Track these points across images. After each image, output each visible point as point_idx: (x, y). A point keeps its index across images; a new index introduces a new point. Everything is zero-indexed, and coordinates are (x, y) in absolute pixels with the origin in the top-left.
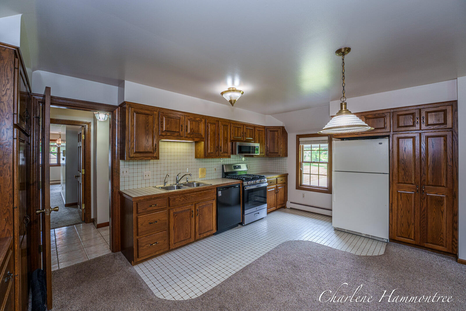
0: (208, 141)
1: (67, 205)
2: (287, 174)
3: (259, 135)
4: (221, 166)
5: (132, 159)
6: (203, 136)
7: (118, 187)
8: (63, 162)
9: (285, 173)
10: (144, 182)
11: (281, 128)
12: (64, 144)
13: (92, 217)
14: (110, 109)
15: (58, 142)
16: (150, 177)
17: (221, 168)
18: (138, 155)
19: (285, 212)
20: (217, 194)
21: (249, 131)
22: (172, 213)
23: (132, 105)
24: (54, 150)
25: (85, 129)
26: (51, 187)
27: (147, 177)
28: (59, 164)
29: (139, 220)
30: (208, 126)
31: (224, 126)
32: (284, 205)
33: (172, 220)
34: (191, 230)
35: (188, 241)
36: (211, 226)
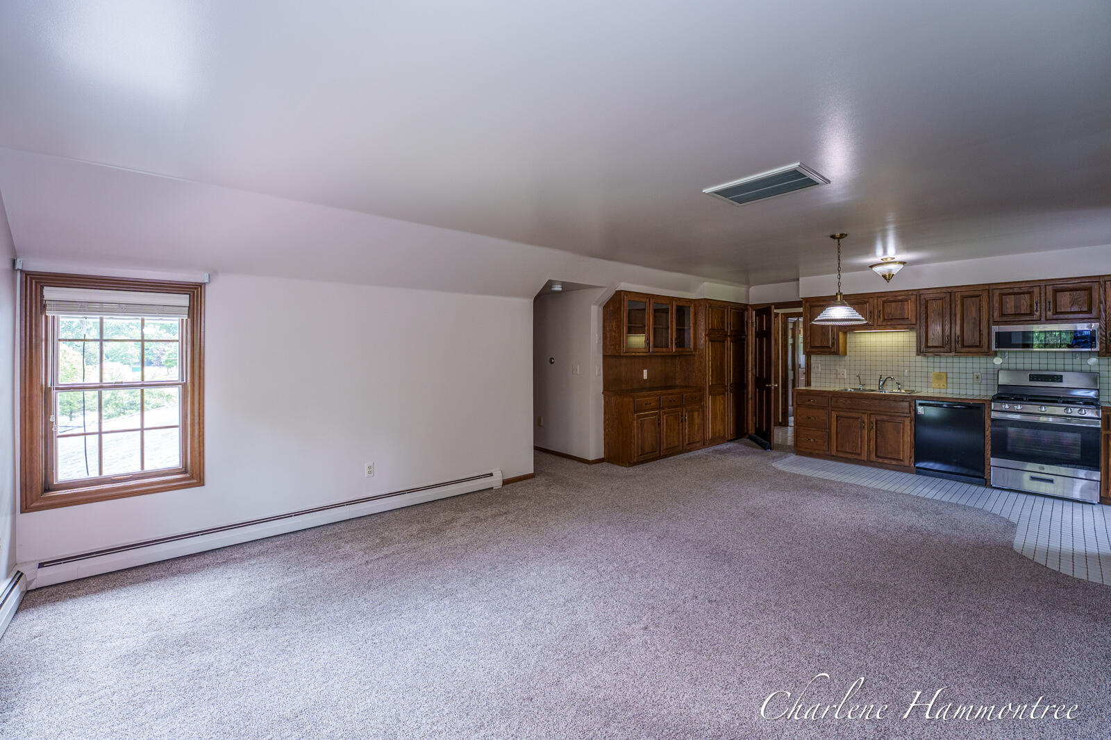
0: (923, 328)
4: (995, 373)
6: (913, 321)
10: (837, 381)
16: (846, 377)
17: (995, 377)
20: (915, 410)
21: (1068, 297)
22: (834, 414)
27: (841, 376)
29: (798, 411)
30: (923, 306)
34: (861, 445)
35: (856, 457)
36: (899, 453)
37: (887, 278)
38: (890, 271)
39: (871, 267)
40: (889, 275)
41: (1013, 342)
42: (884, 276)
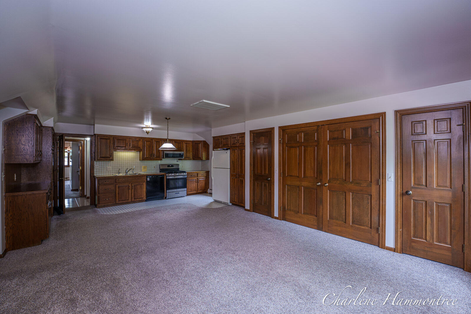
0: (144, 151)
1: (72, 190)
2: (209, 171)
3: (186, 146)
4: (159, 165)
5: (98, 160)
6: (141, 148)
7: (93, 174)
8: (71, 164)
9: (208, 170)
10: (107, 172)
11: (203, 142)
12: (71, 151)
13: (85, 194)
14: (91, 136)
15: (68, 149)
16: (111, 170)
17: (159, 167)
18: (102, 158)
19: (207, 195)
20: (147, 179)
21: (177, 144)
22: (117, 186)
23: (98, 135)
24: (66, 155)
25: (81, 144)
26: (66, 182)
27: (109, 170)
28: (68, 166)
29: (100, 187)
30: (144, 143)
31: (157, 142)
32: (205, 191)
33: (117, 189)
34: (128, 196)
35: (127, 201)
36: (142, 196)
37: (147, 133)
38: (149, 130)
39: (142, 128)
40: (148, 132)
41: (169, 156)
42: (147, 132)
